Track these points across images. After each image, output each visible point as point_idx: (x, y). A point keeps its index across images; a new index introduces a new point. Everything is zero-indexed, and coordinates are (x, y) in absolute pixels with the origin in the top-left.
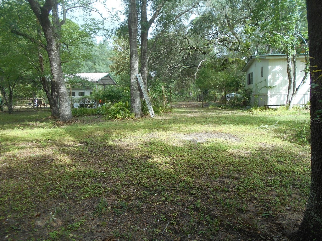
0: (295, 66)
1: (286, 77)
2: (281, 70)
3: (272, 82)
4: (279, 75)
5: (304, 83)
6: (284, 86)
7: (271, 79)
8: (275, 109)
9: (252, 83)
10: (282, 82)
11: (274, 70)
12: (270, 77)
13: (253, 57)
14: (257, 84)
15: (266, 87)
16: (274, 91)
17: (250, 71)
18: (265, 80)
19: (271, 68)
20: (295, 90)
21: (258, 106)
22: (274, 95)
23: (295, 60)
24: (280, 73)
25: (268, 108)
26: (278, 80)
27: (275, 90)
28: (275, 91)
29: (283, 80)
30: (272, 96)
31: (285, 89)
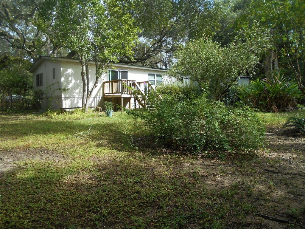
0: (87, 70)
1: (78, 81)
2: (73, 73)
3: (65, 84)
4: (71, 78)
5: (96, 87)
6: (77, 89)
7: (64, 81)
8: (72, 113)
9: (42, 85)
10: (74, 85)
11: (67, 72)
12: (63, 79)
13: (42, 58)
14: (49, 86)
15: (60, 89)
16: (67, 94)
17: (39, 71)
18: (58, 82)
19: (63, 70)
20: (89, 93)
21: (53, 110)
22: (68, 98)
23: (87, 64)
24: (72, 76)
25: (65, 111)
26: (71, 83)
27: (68, 93)
28: (69, 94)
29: (75, 84)
30: (66, 99)
31: (78, 92)
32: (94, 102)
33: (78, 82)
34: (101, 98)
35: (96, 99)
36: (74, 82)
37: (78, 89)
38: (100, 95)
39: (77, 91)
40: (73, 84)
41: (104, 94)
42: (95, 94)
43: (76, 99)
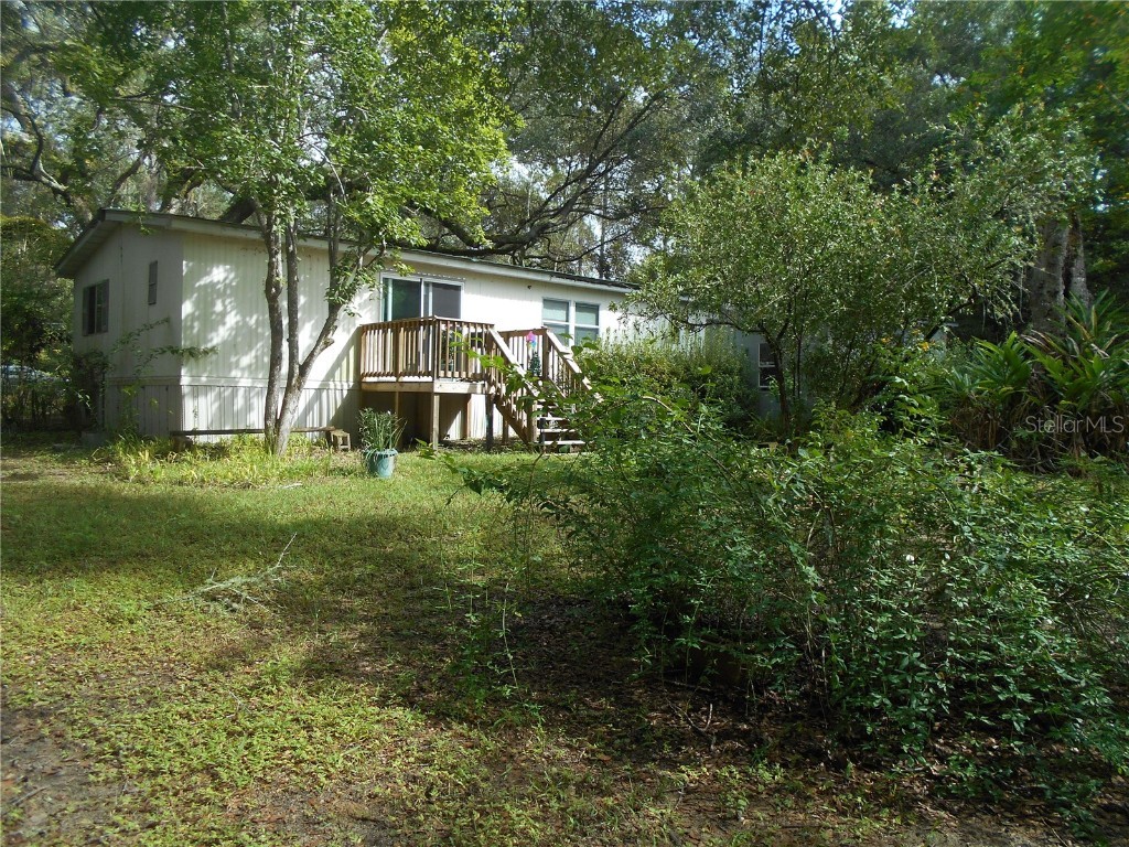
0: (291, 272)
1: (251, 317)
2: (234, 284)
3: (195, 331)
4: (225, 307)
5: (327, 344)
6: (246, 354)
7: (192, 317)
8: (218, 452)
9: (103, 328)
10: (236, 336)
11: (205, 281)
12: (187, 308)
13: (108, 216)
14: (130, 335)
15: (175, 351)
16: (205, 371)
17: (96, 275)
18: (167, 320)
19: (191, 271)
20: (297, 371)
21: (138, 436)
22: (208, 387)
23: (291, 248)
24: (230, 296)
25: (190, 446)
26: (224, 324)
27: (208, 368)
28: (211, 372)
29: (239, 328)
30: (197, 390)
31: (250, 366)
32: (316, 407)
33: (252, 321)
34: (345, 393)
35: (324, 394)
36: (237, 323)
37: (253, 353)
38: (344, 379)
39: (246, 360)
40: (232, 329)
41: (359, 377)
42: (322, 377)
43: (241, 392)
